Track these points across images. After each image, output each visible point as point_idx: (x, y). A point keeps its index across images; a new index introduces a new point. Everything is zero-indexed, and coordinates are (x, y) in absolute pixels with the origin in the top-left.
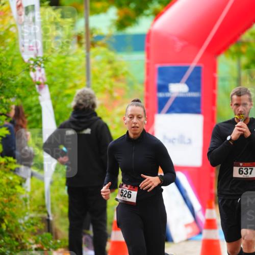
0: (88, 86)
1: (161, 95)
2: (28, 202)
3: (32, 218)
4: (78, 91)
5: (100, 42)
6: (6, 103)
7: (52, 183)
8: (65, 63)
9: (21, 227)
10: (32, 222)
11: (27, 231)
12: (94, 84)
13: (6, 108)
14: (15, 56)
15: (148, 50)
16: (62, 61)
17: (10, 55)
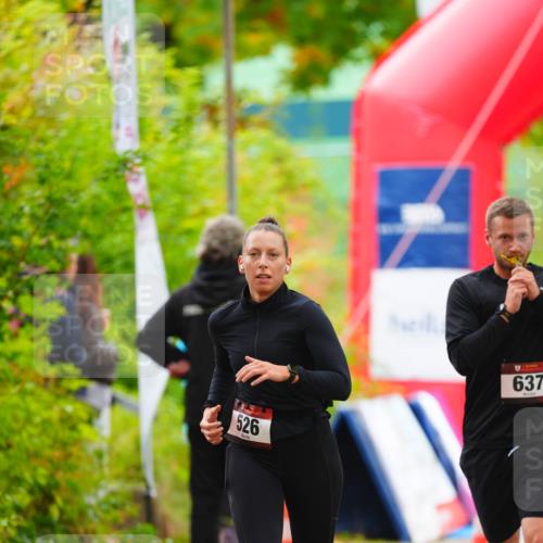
0: (231, 211)
1: (385, 229)
2: (106, 460)
3: (113, 493)
4: (210, 222)
5: (256, 118)
6: (60, 249)
7: (156, 419)
8: (183, 163)
9: (90, 513)
10: (113, 500)
11: (103, 522)
12: (243, 206)
13: (59, 261)
14: (79, 149)
15: (358, 134)
16: (176, 159)
17: (68, 147)
